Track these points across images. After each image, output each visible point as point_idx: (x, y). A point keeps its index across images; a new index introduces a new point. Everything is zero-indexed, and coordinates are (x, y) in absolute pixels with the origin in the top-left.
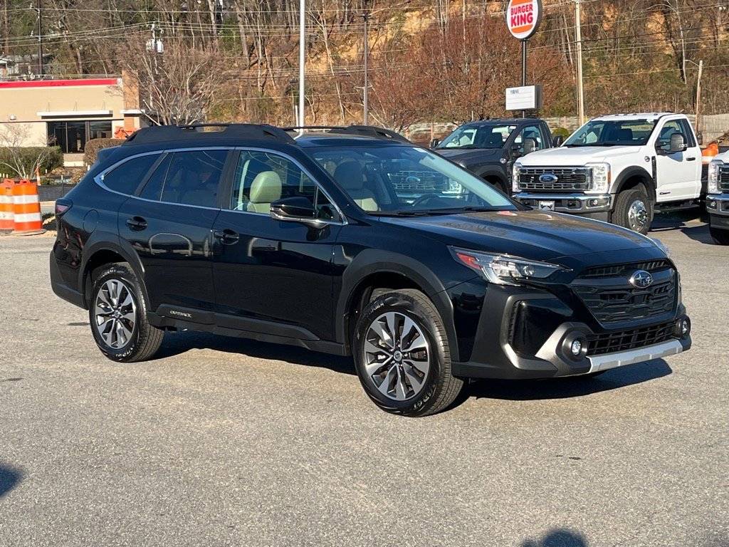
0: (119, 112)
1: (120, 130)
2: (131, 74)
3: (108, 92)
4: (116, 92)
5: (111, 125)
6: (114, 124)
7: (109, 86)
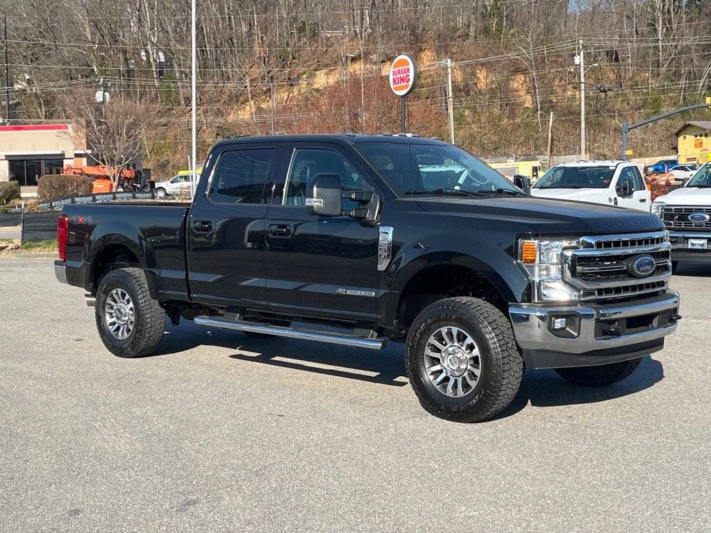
0: (70, 153)
1: (70, 168)
2: (77, 122)
3: (58, 136)
4: (65, 136)
5: (63, 162)
6: (66, 162)
7: (59, 131)
